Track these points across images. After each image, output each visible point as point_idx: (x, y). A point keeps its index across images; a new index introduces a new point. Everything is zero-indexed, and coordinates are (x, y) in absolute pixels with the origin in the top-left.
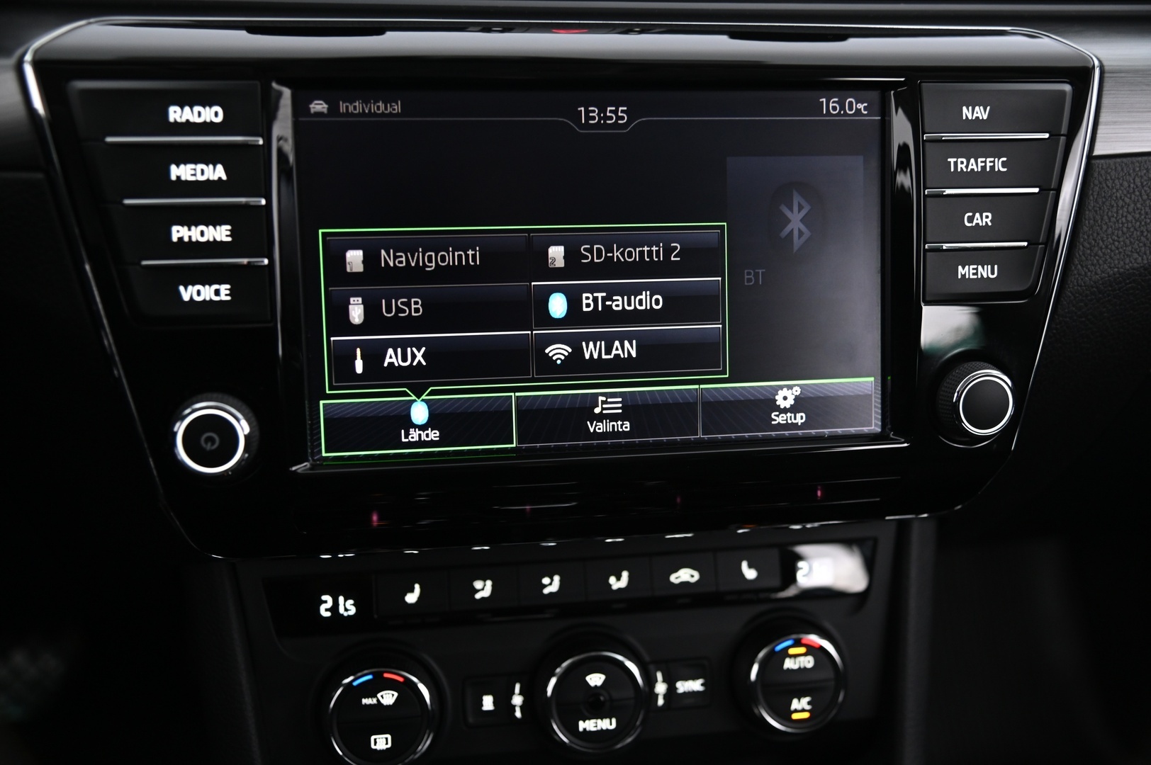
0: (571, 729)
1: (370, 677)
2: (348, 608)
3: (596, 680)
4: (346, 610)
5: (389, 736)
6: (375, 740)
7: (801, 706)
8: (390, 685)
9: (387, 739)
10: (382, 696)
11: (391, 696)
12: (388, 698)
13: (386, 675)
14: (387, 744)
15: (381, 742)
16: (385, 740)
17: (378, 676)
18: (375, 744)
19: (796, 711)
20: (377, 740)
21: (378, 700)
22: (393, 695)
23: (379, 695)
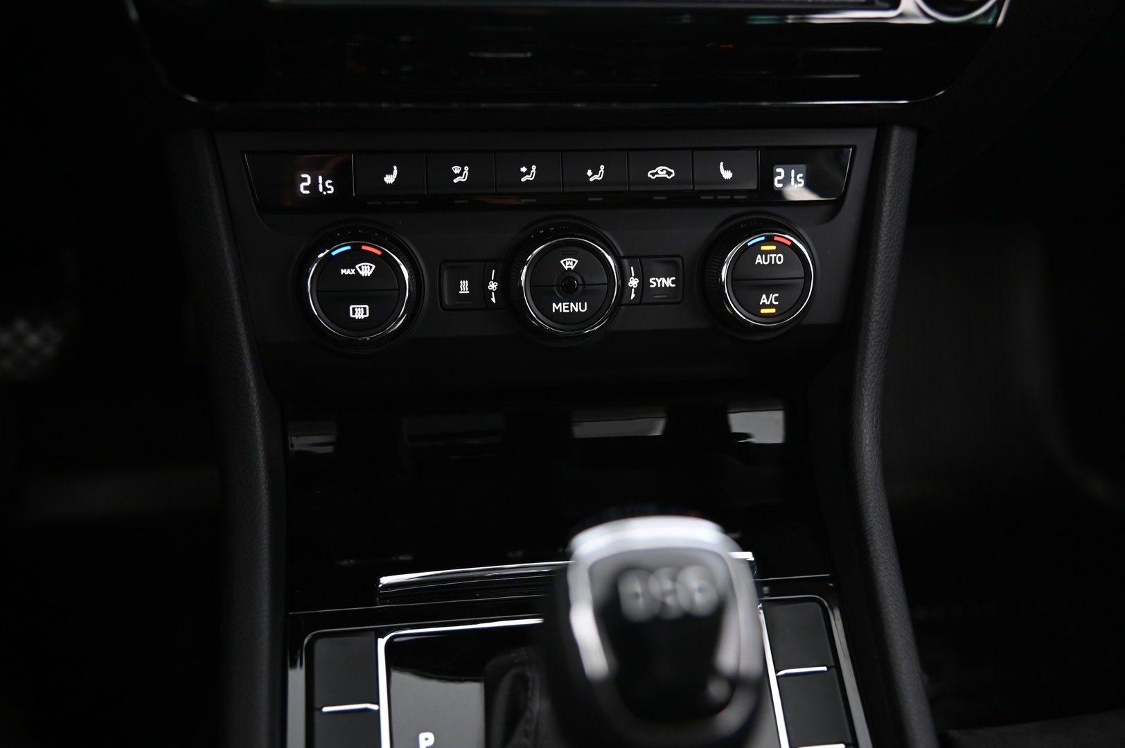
0: (545, 310)
1: (349, 248)
2: (327, 187)
3: (569, 264)
4: (325, 189)
5: (367, 307)
6: (354, 309)
7: (769, 303)
8: (369, 257)
9: (365, 309)
10: (360, 267)
11: (369, 267)
12: (366, 270)
13: (364, 248)
14: (365, 314)
15: (359, 312)
16: (362, 309)
17: (356, 248)
18: (354, 314)
19: (765, 306)
20: (356, 310)
21: (356, 271)
22: (371, 267)
23: (357, 267)
